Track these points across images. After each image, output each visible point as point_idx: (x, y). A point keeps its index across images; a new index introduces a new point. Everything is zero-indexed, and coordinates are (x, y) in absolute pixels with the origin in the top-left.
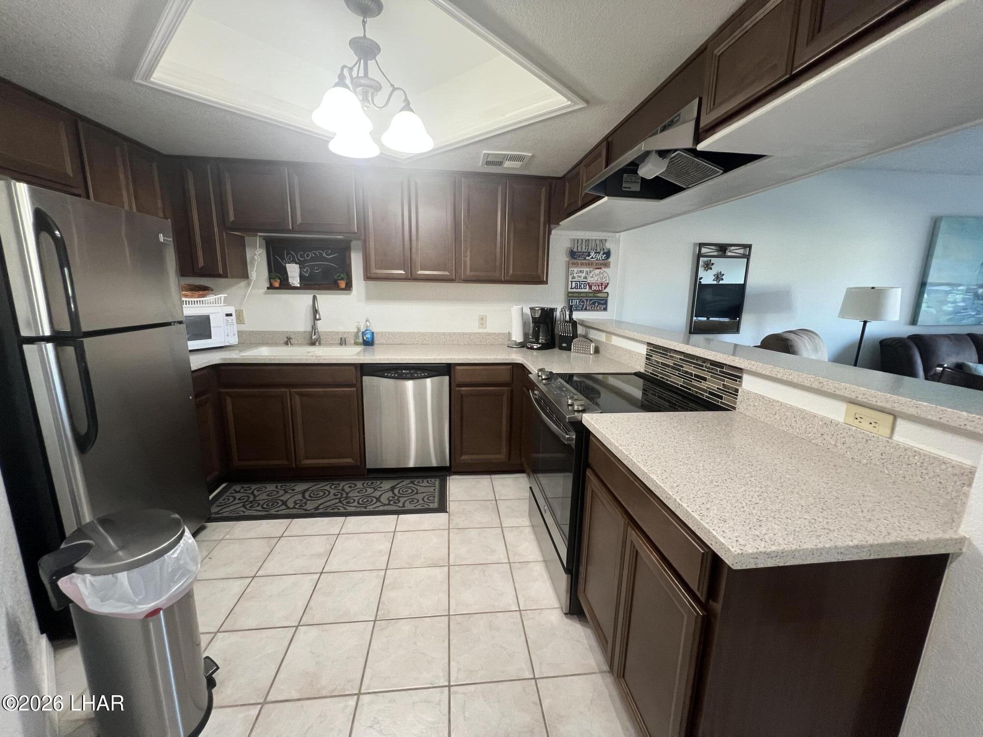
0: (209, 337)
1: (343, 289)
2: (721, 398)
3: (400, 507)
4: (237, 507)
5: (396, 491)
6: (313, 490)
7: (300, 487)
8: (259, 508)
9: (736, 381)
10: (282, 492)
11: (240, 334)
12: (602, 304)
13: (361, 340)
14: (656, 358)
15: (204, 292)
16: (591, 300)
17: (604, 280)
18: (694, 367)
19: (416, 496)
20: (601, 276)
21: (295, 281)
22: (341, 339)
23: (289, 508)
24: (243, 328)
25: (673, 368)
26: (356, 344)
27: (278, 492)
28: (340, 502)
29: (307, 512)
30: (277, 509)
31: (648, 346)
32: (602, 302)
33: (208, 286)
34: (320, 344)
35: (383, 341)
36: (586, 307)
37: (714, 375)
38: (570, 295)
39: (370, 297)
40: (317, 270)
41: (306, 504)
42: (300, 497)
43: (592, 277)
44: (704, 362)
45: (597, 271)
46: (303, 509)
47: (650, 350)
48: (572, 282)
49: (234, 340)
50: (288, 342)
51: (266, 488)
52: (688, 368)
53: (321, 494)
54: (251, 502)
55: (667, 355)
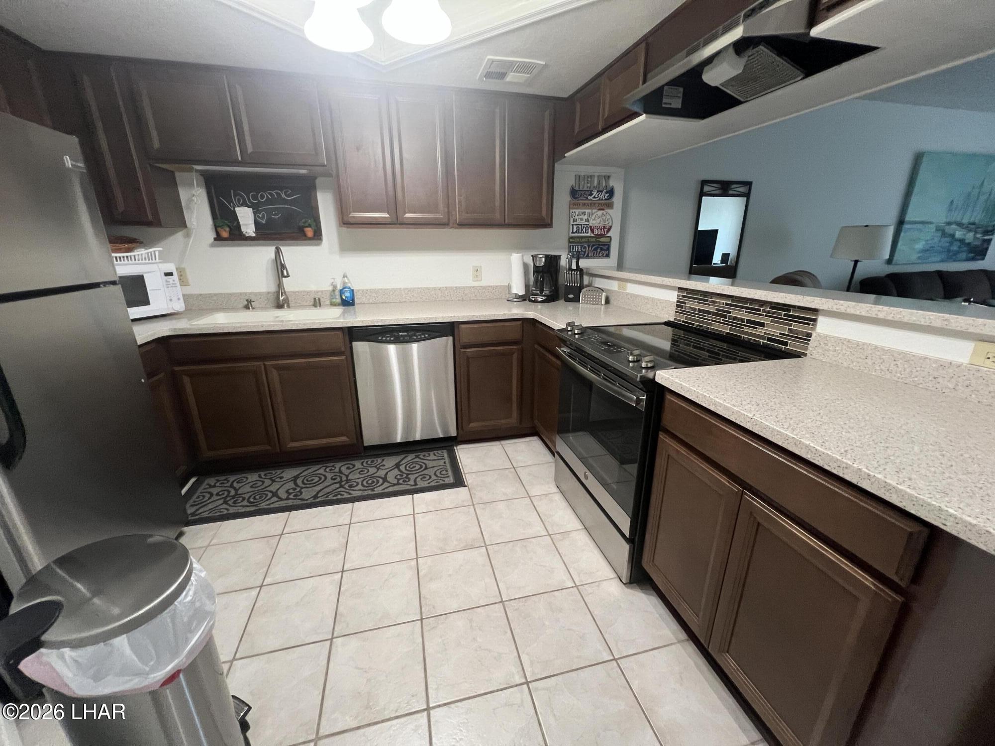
0: (146, 302)
1: (310, 239)
2: (786, 344)
3: (412, 486)
4: (216, 504)
5: (402, 468)
6: (305, 476)
7: (289, 473)
8: (245, 503)
9: (809, 324)
10: (268, 482)
11: (186, 298)
12: (604, 250)
13: (338, 300)
14: (690, 304)
15: (133, 245)
16: (593, 246)
17: (607, 222)
18: (746, 312)
19: (426, 472)
20: (604, 218)
21: (249, 228)
22: (315, 299)
23: (281, 499)
24: (189, 290)
25: (714, 314)
26: (333, 304)
27: (263, 482)
28: (341, 486)
29: (305, 502)
30: (268, 502)
31: (679, 292)
32: (605, 247)
33: (137, 238)
34: (289, 306)
35: (364, 300)
36: (588, 254)
37: (775, 319)
38: (571, 240)
39: (346, 247)
40: (275, 215)
41: (301, 493)
42: (292, 485)
43: (594, 220)
44: (762, 306)
45: (600, 212)
46: (300, 499)
47: (683, 296)
48: (573, 225)
49: (179, 306)
50: (248, 305)
51: (247, 478)
52: (735, 313)
53: (317, 479)
54: (233, 497)
55: (707, 301)
